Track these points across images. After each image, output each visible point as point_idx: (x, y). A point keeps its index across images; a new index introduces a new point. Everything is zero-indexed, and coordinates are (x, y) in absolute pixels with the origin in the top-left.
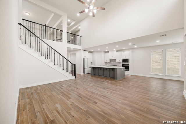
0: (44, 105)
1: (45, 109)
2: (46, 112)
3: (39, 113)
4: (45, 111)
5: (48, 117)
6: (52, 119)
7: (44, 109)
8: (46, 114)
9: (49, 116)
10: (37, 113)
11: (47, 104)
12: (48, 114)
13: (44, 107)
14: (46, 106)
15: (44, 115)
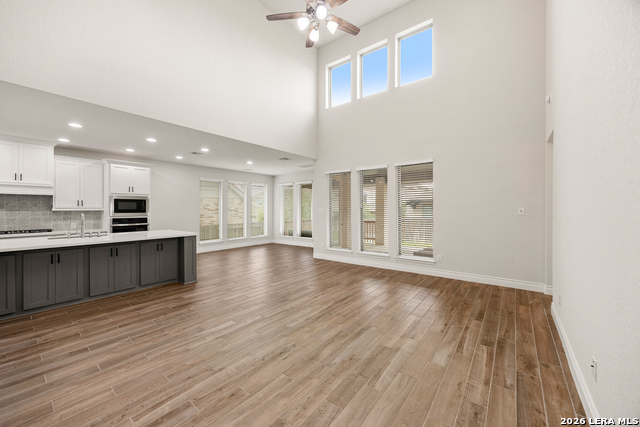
0: (477, 397)
1: (483, 378)
2: (484, 368)
3: (508, 383)
4: (488, 373)
5: (490, 355)
6: (485, 348)
7: (487, 383)
8: (489, 364)
9: (485, 355)
10: (511, 385)
11: (463, 388)
12: (485, 362)
13: (481, 387)
14: (470, 387)
15: (496, 367)
